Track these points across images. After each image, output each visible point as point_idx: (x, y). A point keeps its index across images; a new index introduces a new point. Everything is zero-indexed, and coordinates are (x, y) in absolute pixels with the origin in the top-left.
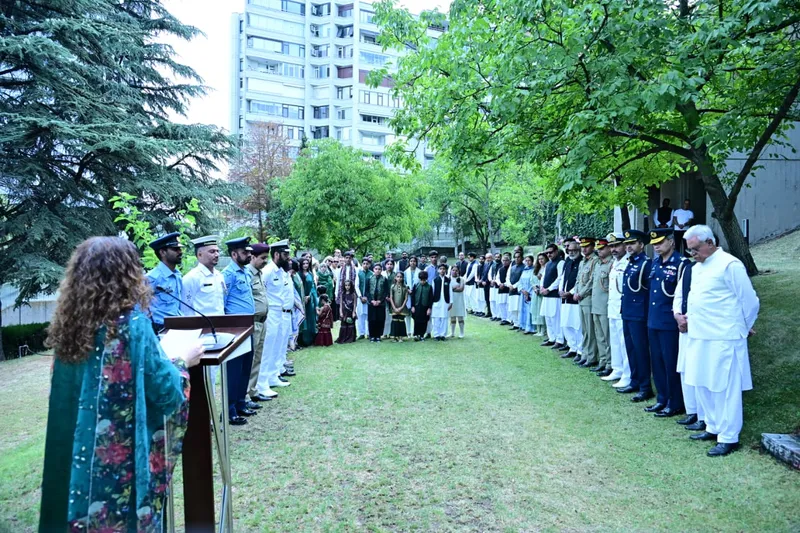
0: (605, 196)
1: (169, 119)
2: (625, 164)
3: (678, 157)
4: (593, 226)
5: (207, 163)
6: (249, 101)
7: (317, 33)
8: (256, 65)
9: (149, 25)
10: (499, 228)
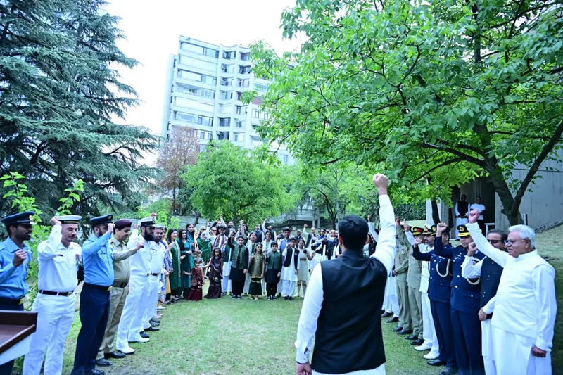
0: (419, 192)
1: (111, 121)
2: (434, 168)
3: (475, 166)
4: (411, 211)
5: (136, 152)
6: (175, 112)
7: (226, 70)
8: (183, 88)
9: (105, 57)
10: (344, 209)
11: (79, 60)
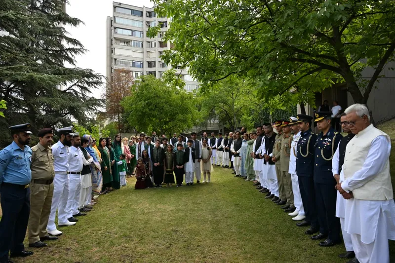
1: (64, 66)
3: (332, 74)
5: (85, 89)
6: (115, 60)
7: (149, 25)
8: (119, 42)
9: (54, 18)
10: (240, 120)
11: (30, 19)
